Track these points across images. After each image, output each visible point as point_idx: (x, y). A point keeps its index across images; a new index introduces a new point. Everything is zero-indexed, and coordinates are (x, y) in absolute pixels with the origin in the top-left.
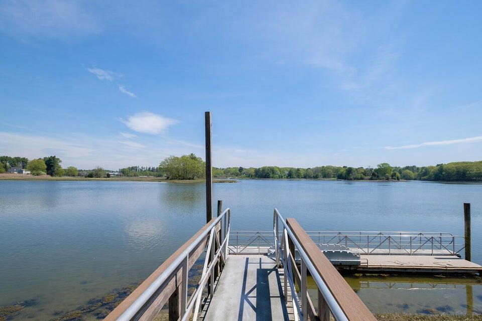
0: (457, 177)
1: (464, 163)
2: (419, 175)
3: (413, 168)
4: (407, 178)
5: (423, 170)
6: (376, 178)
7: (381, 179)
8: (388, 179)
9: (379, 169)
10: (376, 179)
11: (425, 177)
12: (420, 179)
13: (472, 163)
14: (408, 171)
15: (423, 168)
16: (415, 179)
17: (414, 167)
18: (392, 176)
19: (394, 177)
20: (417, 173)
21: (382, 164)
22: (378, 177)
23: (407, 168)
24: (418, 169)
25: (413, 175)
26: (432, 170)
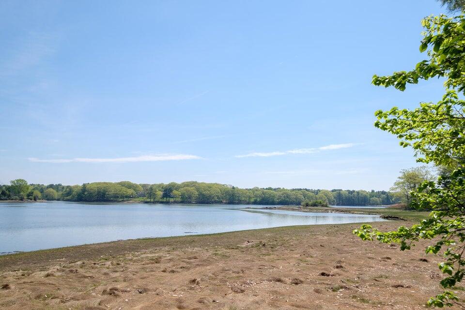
0: (98, 197)
1: (105, 183)
2: (62, 194)
3: (57, 187)
4: (49, 198)
5: (68, 189)
6: (6, 197)
7: (12, 200)
8: (22, 199)
9: (12, 186)
10: (6, 200)
11: (68, 198)
12: (63, 200)
13: (111, 183)
14: (51, 190)
15: (68, 187)
16: (58, 200)
17: (60, 185)
18: (28, 195)
19: (30, 197)
20: (60, 193)
21: (17, 181)
22: (9, 196)
23: (51, 186)
24: (63, 188)
25: (56, 194)
26: (76, 190)
